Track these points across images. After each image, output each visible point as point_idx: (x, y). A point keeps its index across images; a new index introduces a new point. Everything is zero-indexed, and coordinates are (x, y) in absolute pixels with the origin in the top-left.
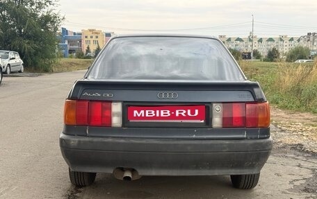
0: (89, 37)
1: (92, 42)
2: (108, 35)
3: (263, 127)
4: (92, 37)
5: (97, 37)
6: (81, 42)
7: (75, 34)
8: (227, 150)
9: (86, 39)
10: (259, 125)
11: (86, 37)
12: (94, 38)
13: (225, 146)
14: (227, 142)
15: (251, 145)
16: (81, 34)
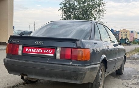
0: (123, 33)
1: (124, 35)
2: (132, 32)
3: (80, 60)
4: (124, 33)
5: (126, 33)
6: (119, 35)
7: (117, 31)
8: (61, 69)
9: (122, 34)
10: (78, 59)
11: (122, 33)
12: (125, 33)
13: (60, 67)
14: (61, 66)
15: (73, 68)
16: (119, 31)
